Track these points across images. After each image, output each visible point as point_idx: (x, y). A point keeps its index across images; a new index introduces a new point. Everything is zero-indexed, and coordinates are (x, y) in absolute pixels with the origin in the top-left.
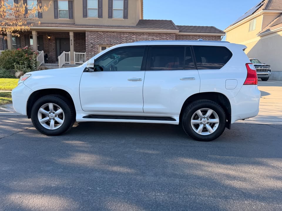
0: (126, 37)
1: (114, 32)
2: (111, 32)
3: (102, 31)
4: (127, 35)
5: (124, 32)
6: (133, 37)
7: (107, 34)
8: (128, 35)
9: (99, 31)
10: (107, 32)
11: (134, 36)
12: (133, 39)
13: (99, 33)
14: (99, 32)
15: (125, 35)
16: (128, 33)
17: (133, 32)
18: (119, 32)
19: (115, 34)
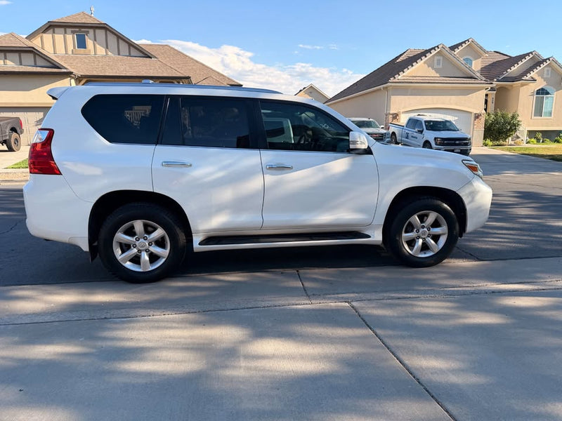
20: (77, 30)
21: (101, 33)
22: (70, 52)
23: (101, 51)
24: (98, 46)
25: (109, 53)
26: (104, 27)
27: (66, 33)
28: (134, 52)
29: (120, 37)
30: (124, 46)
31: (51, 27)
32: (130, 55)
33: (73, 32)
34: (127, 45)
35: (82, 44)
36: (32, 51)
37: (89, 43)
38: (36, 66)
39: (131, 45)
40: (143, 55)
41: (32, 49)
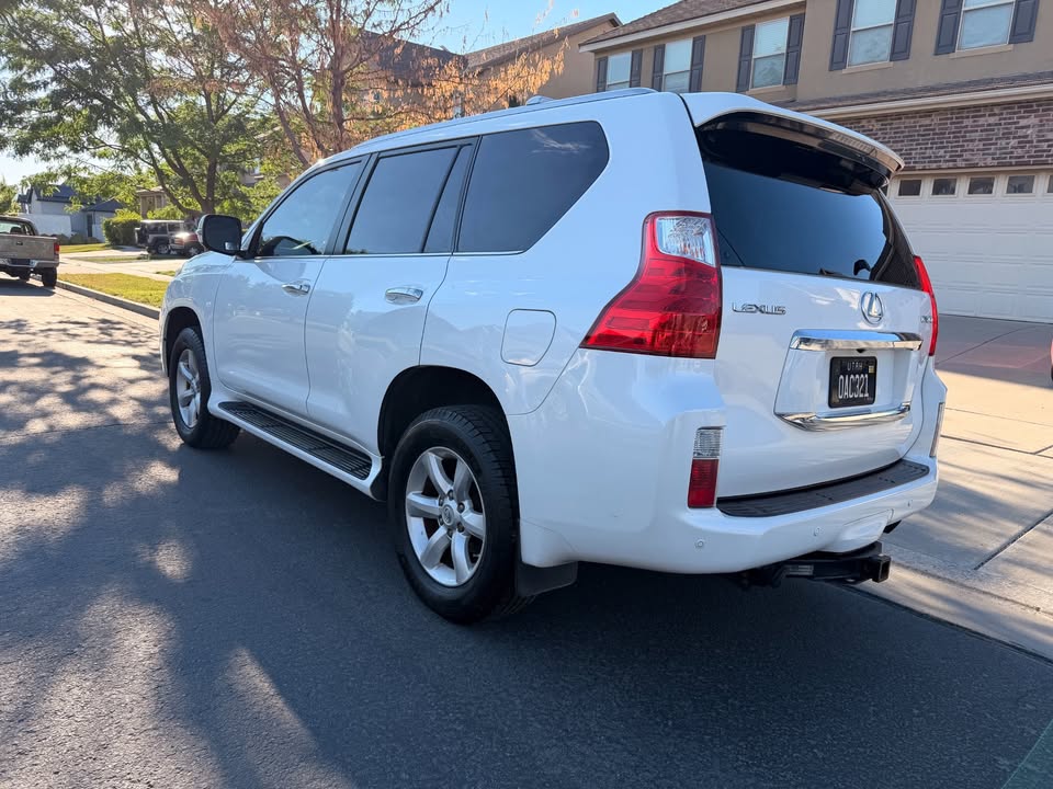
0: (989, 128)
1: (928, 113)
2: (917, 112)
3: (874, 117)
4: (992, 120)
5: (977, 108)
6: (1023, 122)
7: (896, 124)
8: (997, 118)
9: (864, 118)
10: (899, 116)
11: (1033, 120)
12: (1021, 133)
13: (863, 126)
14: (864, 123)
15: (982, 121)
16: (996, 111)
17: (1028, 101)
18: (952, 108)
19: (936, 119)
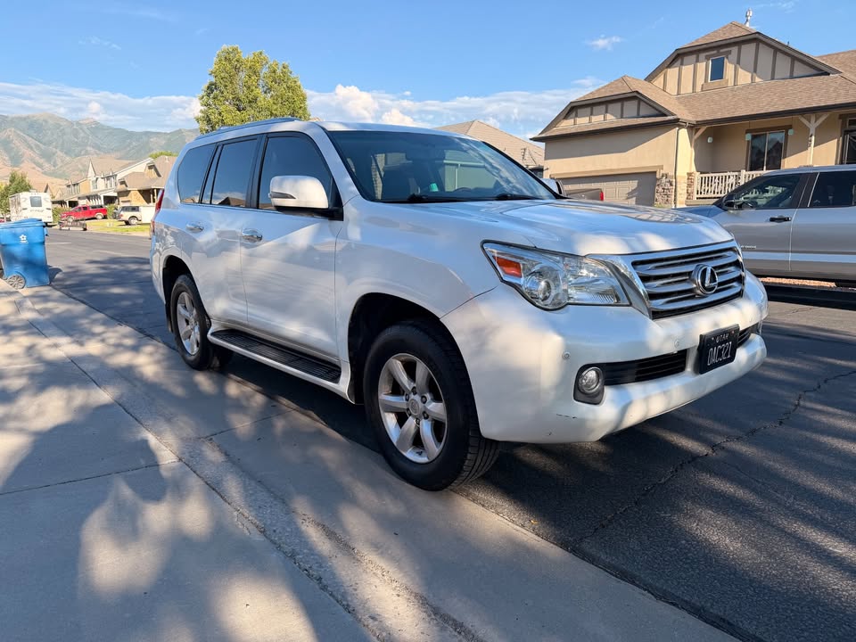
20: (715, 52)
21: (749, 50)
22: (698, 89)
23: (745, 77)
24: (741, 71)
25: (758, 80)
26: (756, 39)
27: (697, 61)
28: (800, 69)
29: (778, 49)
30: (783, 64)
31: (678, 57)
32: (792, 77)
33: (707, 58)
34: (789, 59)
35: (717, 73)
36: (636, 97)
37: (729, 69)
38: (638, 116)
39: (796, 58)
40: (815, 72)
41: (635, 94)
